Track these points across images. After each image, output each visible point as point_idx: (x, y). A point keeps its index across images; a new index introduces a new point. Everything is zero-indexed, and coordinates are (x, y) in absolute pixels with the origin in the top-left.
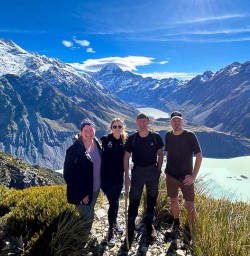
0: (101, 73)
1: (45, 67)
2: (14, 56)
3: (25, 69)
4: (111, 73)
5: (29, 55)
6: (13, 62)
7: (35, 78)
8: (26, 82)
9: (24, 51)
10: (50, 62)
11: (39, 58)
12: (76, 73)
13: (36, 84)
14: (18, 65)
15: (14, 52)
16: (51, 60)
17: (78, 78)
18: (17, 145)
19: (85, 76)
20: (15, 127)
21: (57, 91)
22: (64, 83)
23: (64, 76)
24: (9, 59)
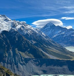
0: (44, 28)
1: (19, 27)
2: (6, 22)
3: (10, 28)
4: (49, 27)
5: (12, 21)
6: (6, 25)
7: (15, 32)
8: (11, 34)
9: (10, 20)
10: (21, 24)
11: (16, 22)
12: (32, 29)
13: (15, 34)
14: (8, 26)
15: (6, 20)
16: (21, 23)
17: (33, 31)
18: (8, 63)
19: (36, 30)
20: (7, 55)
21: (24, 38)
22: (27, 34)
23: (27, 30)
24: (4, 24)
